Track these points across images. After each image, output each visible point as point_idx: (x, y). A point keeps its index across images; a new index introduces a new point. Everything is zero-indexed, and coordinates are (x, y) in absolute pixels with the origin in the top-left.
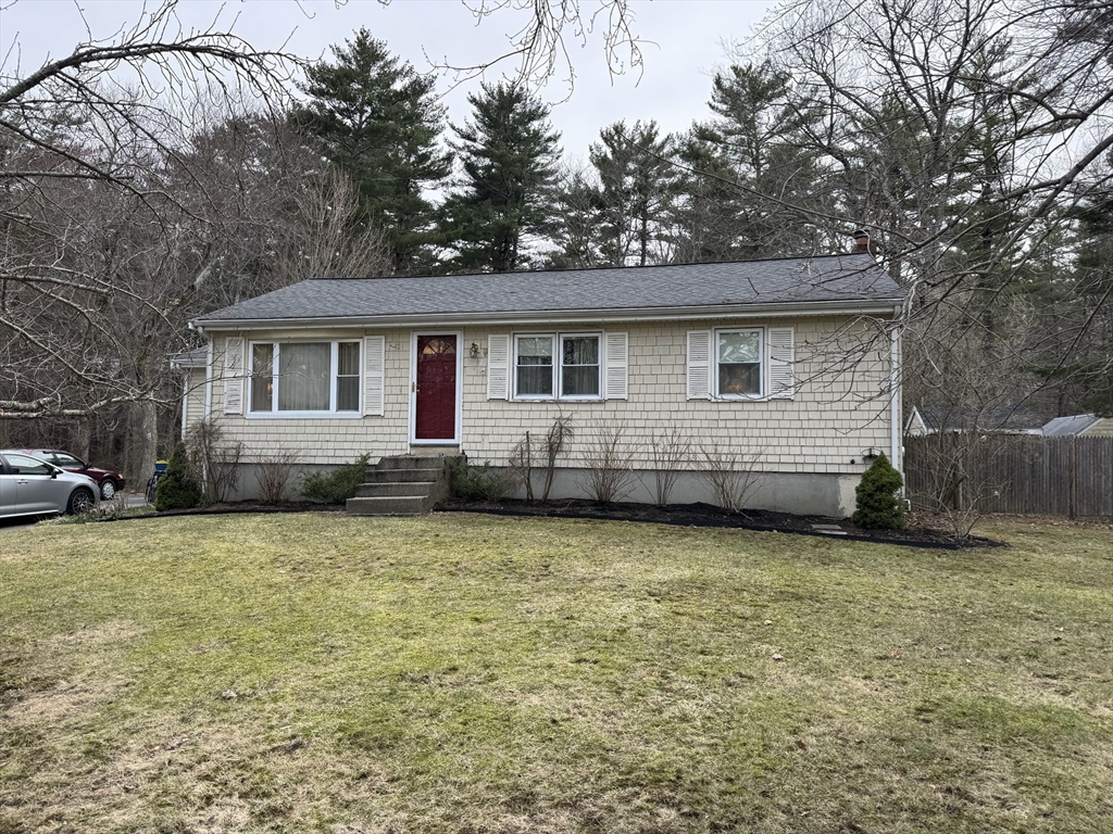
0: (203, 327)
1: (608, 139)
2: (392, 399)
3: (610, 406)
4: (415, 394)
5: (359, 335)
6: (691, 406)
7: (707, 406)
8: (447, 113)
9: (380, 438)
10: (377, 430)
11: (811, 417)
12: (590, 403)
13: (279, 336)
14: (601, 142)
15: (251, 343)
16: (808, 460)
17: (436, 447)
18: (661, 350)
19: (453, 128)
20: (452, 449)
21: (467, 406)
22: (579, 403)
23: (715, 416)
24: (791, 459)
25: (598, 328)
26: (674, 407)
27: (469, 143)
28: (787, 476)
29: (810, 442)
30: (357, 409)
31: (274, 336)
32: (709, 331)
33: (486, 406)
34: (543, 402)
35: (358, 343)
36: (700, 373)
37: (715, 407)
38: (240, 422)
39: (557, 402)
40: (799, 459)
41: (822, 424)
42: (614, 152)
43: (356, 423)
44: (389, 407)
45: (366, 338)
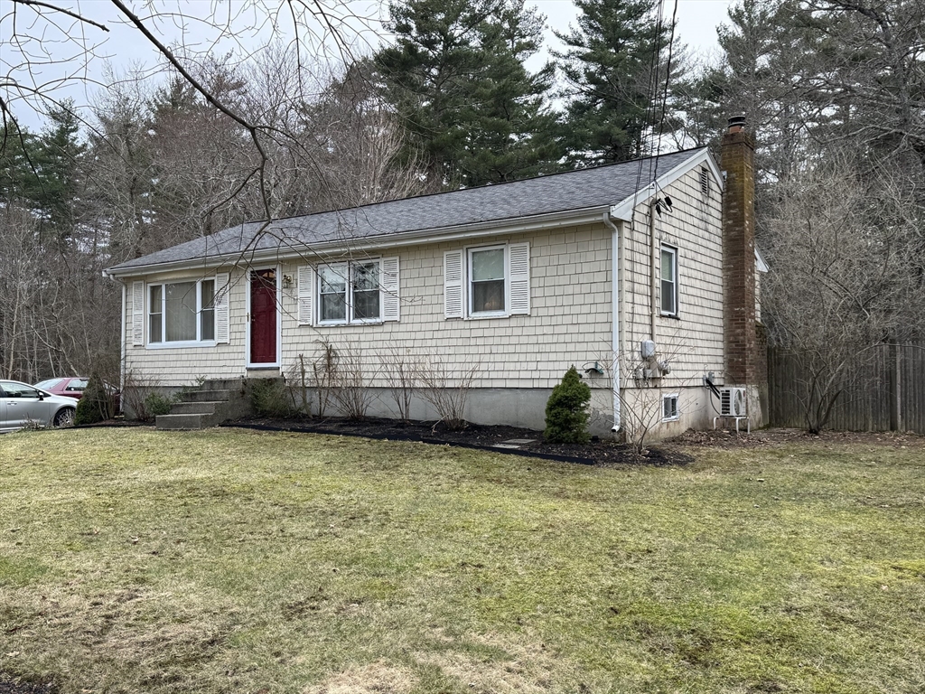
0: (114, 275)
1: (737, 17)
2: (235, 328)
3: (388, 328)
4: (249, 323)
5: (212, 274)
6: (449, 325)
7: (461, 325)
8: (546, 23)
9: (228, 363)
10: (226, 356)
11: (545, 332)
12: (371, 325)
13: (166, 278)
14: (729, 22)
15: (149, 285)
16: (544, 375)
17: (264, 370)
18: (425, 272)
19: (559, 36)
20: (275, 372)
21: (285, 333)
22: (364, 326)
23: (467, 334)
24: (528, 375)
25: (377, 254)
26: (436, 326)
27: (576, 48)
28: (527, 392)
29: (544, 357)
30: (213, 338)
31: (161, 278)
32: (461, 251)
33: (298, 332)
34: (337, 326)
35: (213, 281)
36: (453, 292)
37: (467, 325)
38: (143, 352)
39: (349, 326)
40: (536, 375)
41: (555, 339)
42: (745, 31)
43: (211, 350)
44: (233, 336)
45: (217, 275)
